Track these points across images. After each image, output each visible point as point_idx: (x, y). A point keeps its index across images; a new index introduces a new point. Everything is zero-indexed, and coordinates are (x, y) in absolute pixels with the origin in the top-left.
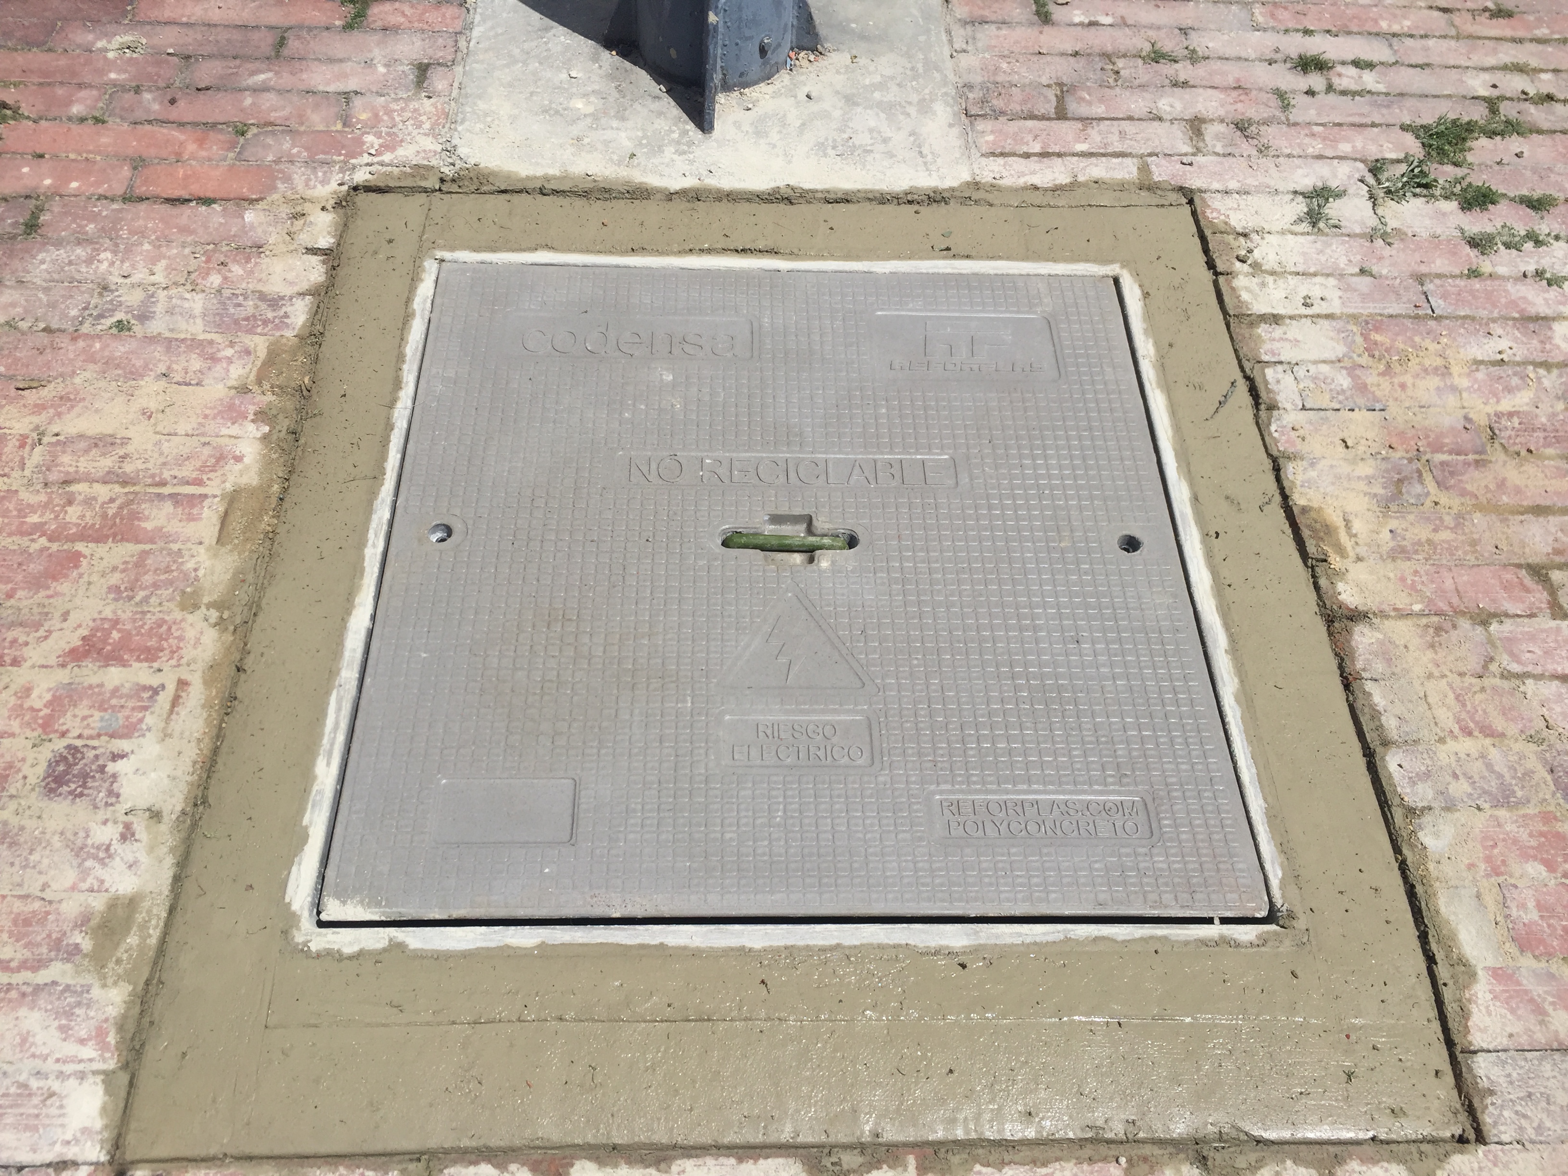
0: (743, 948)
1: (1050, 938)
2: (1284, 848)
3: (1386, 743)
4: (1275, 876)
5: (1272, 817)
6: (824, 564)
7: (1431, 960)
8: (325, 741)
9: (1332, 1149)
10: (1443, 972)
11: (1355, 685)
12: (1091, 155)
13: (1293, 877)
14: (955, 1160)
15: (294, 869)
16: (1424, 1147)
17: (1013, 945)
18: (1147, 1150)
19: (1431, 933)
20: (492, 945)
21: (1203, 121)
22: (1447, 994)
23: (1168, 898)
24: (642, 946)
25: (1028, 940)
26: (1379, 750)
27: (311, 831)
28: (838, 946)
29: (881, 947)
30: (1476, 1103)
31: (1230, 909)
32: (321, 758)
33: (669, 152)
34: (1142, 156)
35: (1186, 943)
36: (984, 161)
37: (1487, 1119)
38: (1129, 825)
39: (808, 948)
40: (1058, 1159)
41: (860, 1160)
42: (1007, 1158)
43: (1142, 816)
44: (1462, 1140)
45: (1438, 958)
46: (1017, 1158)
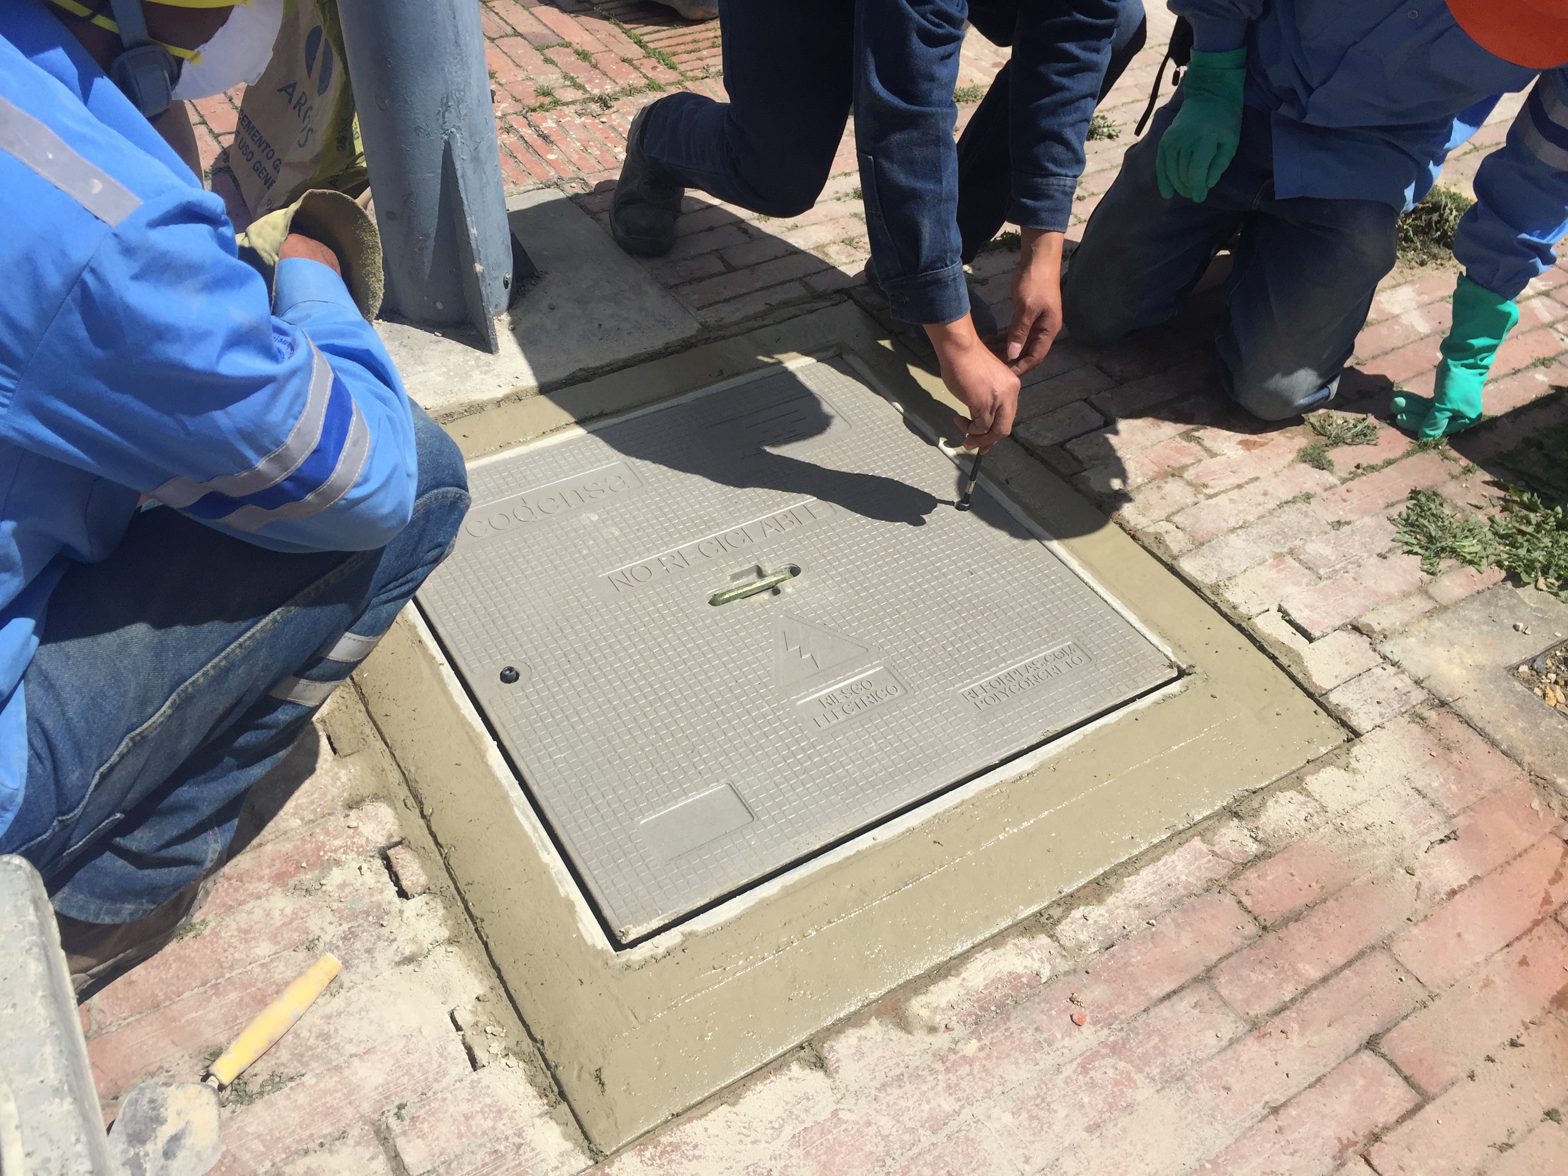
0: (908, 830)
1: (1076, 740)
2: (1163, 635)
3: (1175, 558)
4: (1168, 651)
5: (1145, 621)
6: (789, 590)
7: (1273, 658)
8: (534, 841)
9: (1294, 776)
10: (1284, 661)
11: (1138, 534)
12: (768, 288)
13: (1178, 647)
14: (1111, 881)
15: (580, 925)
16: (1335, 752)
17: (1059, 753)
18: (1205, 824)
19: (1265, 644)
20: (752, 903)
21: (823, 246)
22: (1294, 670)
23: (1123, 688)
24: (847, 859)
25: (1066, 746)
26: (1174, 562)
27: (572, 897)
28: (963, 803)
29: (988, 790)
30: (1344, 718)
31: (1158, 679)
32: (540, 852)
33: (476, 374)
34: (800, 279)
35: (1149, 708)
36: (702, 313)
37: (1354, 722)
38: (1075, 659)
39: (946, 811)
40: (1165, 853)
41: (1061, 909)
42: (1137, 866)
43: (1078, 652)
44: (1349, 740)
45: (1277, 654)
46: (1142, 863)
